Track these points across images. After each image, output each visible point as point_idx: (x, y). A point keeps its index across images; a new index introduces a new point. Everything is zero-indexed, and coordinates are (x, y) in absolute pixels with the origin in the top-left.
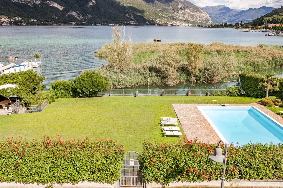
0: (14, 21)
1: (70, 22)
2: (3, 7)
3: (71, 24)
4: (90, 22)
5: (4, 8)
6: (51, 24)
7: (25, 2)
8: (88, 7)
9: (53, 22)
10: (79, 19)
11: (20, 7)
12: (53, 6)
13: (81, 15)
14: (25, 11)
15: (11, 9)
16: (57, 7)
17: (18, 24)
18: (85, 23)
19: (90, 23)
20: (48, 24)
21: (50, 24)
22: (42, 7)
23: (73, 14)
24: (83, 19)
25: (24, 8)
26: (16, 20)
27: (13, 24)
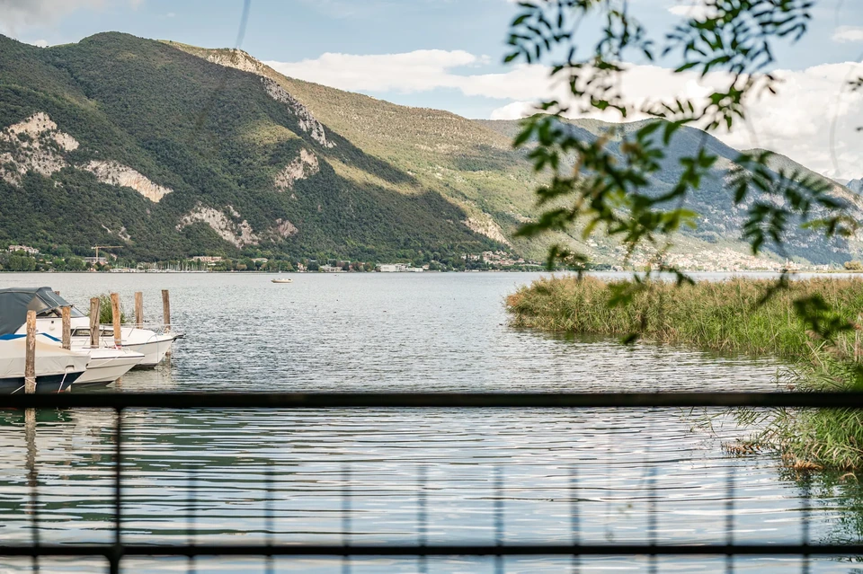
1: (195, 259)
3: (199, 265)
4: (288, 258)
6: (100, 268)
8: (279, 187)
9: (112, 259)
10: (237, 243)
12: (118, 185)
13: (245, 223)
16: (135, 187)
18: (265, 260)
19: (290, 260)
20: (89, 265)
21: (98, 264)
22: (69, 191)
23: (207, 221)
24: (255, 243)
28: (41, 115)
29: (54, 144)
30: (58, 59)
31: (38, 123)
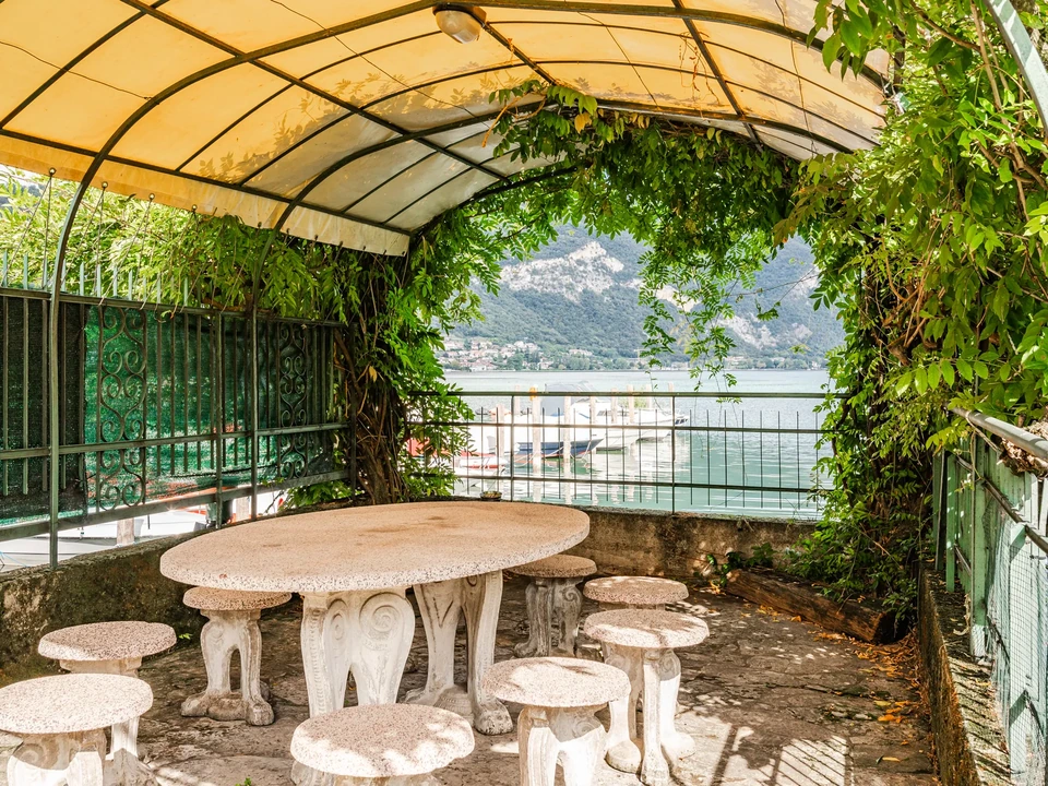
0: (509, 355)
4: (803, 357)
6: (641, 367)
7: (554, 287)
8: (795, 296)
10: (757, 345)
11: (535, 306)
13: (764, 327)
14: (551, 321)
15: (504, 313)
16: (669, 300)
17: (525, 368)
18: (783, 360)
19: (805, 359)
20: (632, 365)
21: (640, 364)
22: (616, 304)
23: (731, 326)
24: (774, 345)
25: (550, 309)
26: (517, 352)
27: (508, 367)
28: (594, 244)
29: (604, 267)
31: (591, 251)
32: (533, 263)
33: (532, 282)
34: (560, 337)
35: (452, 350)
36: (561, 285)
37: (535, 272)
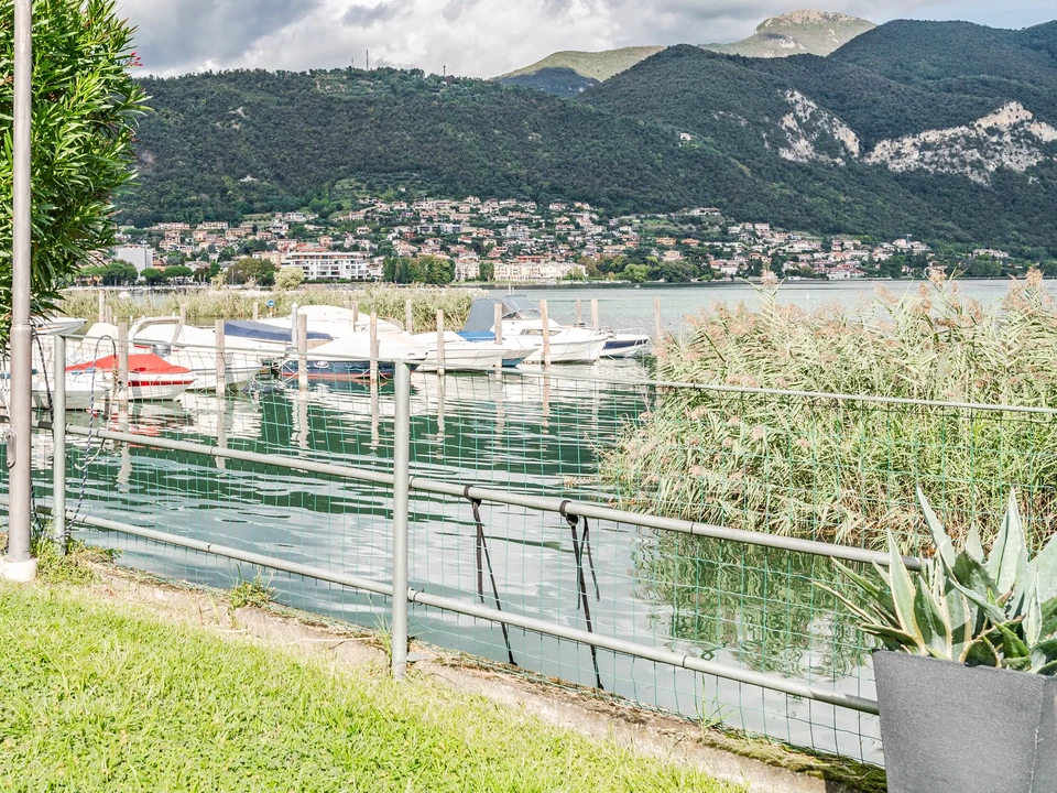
0: (884, 257)
2: (843, 199)
5: (850, 199)
7: (953, 166)
11: (925, 192)
14: (948, 212)
15: (879, 203)
17: (905, 274)
22: (1046, 186)
25: (947, 195)
26: (895, 253)
27: (881, 274)
28: (1013, 105)
29: (1029, 135)
30: (1036, 41)
31: (1009, 114)
32: (923, 135)
33: (922, 160)
34: (960, 232)
35: (804, 252)
36: (964, 163)
37: (925, 146)
